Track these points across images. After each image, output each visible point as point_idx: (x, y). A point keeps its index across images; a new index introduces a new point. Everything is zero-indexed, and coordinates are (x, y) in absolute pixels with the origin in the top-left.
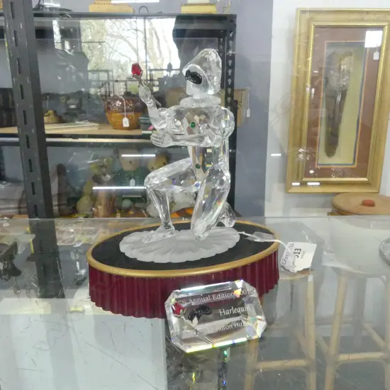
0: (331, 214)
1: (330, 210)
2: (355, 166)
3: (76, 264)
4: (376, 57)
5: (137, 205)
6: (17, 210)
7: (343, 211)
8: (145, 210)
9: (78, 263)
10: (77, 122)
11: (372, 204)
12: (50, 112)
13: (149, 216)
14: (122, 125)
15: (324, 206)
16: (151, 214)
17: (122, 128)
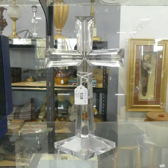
0: (146, 120)
1: (145, 119)
2: (155, 100)
3: (38, 142)
4: (161, 57)
5: (65, 116)
6: (13, 118)
7: (153, 119)
8: (68, 118)
9: (39, 141)
10: (42, 81)
11: (163, 116)
12: (31, 77)
13: (70, 121)
14: (61, 83)
15: (142, 117)
16: (70, 120)
17: (60, 84)
